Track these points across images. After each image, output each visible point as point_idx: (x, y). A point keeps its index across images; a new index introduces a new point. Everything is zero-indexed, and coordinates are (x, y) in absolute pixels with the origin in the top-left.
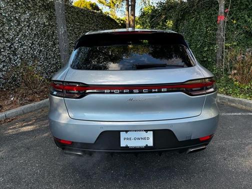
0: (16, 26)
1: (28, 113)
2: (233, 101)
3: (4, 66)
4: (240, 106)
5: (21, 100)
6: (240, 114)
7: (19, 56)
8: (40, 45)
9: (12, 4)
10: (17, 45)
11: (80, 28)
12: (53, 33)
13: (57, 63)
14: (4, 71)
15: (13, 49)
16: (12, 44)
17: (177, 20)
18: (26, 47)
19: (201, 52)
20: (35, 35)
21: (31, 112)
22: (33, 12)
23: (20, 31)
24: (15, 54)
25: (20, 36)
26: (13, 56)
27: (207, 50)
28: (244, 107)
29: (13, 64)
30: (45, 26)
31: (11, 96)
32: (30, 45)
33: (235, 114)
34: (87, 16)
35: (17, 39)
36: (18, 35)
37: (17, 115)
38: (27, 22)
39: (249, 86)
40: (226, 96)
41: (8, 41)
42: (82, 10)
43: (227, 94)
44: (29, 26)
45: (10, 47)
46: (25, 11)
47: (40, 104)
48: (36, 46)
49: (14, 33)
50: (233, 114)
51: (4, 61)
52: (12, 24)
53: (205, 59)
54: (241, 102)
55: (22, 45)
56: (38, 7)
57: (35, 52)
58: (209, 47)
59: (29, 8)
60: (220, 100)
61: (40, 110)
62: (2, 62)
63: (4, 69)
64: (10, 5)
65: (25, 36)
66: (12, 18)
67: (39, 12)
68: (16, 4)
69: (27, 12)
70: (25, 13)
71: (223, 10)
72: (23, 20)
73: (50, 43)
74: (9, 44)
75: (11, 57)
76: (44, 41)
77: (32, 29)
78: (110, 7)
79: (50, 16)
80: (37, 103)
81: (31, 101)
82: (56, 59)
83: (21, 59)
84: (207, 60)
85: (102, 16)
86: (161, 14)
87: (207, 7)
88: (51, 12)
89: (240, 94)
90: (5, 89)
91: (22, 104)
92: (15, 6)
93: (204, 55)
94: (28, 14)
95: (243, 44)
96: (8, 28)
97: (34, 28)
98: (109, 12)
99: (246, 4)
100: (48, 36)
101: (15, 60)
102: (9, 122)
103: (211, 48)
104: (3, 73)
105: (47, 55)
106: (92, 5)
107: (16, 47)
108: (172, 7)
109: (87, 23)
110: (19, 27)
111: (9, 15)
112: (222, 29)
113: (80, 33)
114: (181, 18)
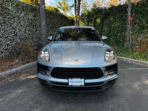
0: (17, 20)
1: (27, 69)
2: (138, 62)
3: (10, 43)
4: (141, 65)
5: (22, 61)
6: (142, 69)
7: (18, 37)
8: (29, 31)
9: (16, 8)
10: (18, 30)
11: (49, 22)
12: (36, 24)
13: (37, 41)
14: (10, 45)
15: (15, 33)
16: (15, 30)
17: (103, 19)
18: (22, 32)
19: (116, 36)
20: (27, 25)
21: (29, 68)
22: (26, 12)
23: (19, 23)
24: (16, 36)
25: (19, 25)
26: (15, 37)
27: (120, 35)
28: (143, 65)
29: (15, 41)
30: (32, 20)
31: (16, 59)
32: (24, 31)
33: (140, 69)
34: (53, 15)
35: (18, 27)
36: (18, 25)
37: (22, 70)
38: (23, 18)
39: (145, 54)
40: (133, 60)
41: (13, 28)
42: (51, 11)
43: (134, 59)
44: (24, 20)
45: (14, 32)
46: (22, 12)
47: (33, 64)
48: (27, 31)
49: (16, 24)
50: (139, 69)
51: (11, 40)
52: (16, 19)
53: (118, 40)
54: (142, 63)
55: (20, 31)
56: (29, 10)
57: (26, 35)
58: (120, 33)
59: (24, 10)
60: (130, 61)
61: (34, 67)
62: (10, 40)
63: (10, 44)
64: (15, 9)
65: (22, 26)
66: (16, 16)
67: (29, 12)
68: (18, 8)
69: (23, 12)
70: (22, 13)
71: (130, 14)
72: (21, 17)
73: (34, 30)
74: (14, 30)
75: (14, 37)
76: (31, 28)
77: (25, 22)
78: (64, 10)
79: (34, 15)
80: (32, 63)
81: (28, 62)
82: (37, 39)
83: (19, 38)
84: (120, 40)
85: (61, 15)
86: (94, 15)
87: (119, 12)
88: (35, 13)
89: (141, 58)
90: (10, 56)
91: (23, 64)
92: (17, 9)
93: (118, 37)
94: (23, 14)
95: (139, 32)
96: (13, 21)
97: (26, 21)
98: (63, 13)
99: (140, 11)
100: (33, 26)
101: (16, 39)
102: (18, 73)
103: (122, 34)
104: (10, 46)
105: (32, 36)
106: (55, 9)
107: (17, 32)
108: (100, 12)
109: (53, 19)
110: (19, 21)
111: (14, 14)
112: (130, 24)
113: (49, 24)
114: (105, 17)
